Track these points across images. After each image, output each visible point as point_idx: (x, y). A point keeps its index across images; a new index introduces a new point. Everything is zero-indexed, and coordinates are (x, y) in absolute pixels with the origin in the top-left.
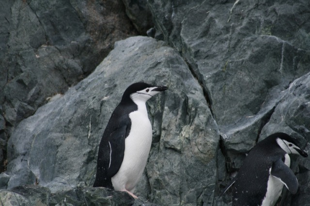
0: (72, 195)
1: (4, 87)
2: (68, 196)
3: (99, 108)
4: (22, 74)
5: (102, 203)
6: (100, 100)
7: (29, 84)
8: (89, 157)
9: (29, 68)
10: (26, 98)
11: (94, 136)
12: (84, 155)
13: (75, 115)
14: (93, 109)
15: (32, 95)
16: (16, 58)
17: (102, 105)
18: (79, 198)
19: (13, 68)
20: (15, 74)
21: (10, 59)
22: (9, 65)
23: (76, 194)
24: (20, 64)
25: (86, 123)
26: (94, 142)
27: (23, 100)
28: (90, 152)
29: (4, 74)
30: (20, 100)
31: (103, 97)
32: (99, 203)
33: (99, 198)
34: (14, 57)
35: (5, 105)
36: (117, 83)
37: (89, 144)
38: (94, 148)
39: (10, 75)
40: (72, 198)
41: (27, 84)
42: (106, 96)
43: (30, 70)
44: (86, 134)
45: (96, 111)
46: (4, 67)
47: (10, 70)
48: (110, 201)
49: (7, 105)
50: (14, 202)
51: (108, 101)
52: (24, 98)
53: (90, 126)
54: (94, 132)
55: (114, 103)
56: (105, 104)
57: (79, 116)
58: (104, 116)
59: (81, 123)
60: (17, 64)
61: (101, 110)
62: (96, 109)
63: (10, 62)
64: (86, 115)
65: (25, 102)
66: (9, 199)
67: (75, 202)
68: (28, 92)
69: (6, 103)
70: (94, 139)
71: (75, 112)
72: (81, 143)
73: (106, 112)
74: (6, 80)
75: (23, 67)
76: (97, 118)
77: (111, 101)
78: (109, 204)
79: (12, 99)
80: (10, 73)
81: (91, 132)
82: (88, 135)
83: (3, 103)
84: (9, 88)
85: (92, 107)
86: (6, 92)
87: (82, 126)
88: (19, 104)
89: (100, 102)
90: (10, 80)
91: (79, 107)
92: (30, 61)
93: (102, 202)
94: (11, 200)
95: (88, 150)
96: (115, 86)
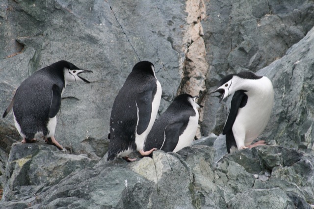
0: (248, 153)
1: (228, 55)
2: (243, 154)
3: (291, 72)
4: (243, 42)
5: (271, 160)
6: (293, 63)
7: (249, 51)
8: (280, 117)
9: (250, 37)
10: (247, 64)
11: (286, 98)
12: (277, 115)
13: (274, 79)
14: (286, 72)
15: (253, 61)
16: (238, 27)
17: (294, 68)
18: (254, 155)
19: (237, 37)
20: (239, 42)
21: (232, 29)
22: (232, 35)
23: (252, 152)
24: (242, 33)
25: (281, 86)
26: (286, 103)
27: (244, 66)
28: (282, 112)
29: (228, 43)
30: (241, 67)
31: (296, 61)
32: (268, 160)
33: (268, 155)
34: (237, 27)
35: (228, 71)
36: (310, 47)
37: (282, 105)
38: (286, 108)
39: (234, 44)
40: (247, 156)
41: (247, 51)
42: (299, 60)
43: (250, 38)
44: (281, 96)
45: (288, 74)
46: (227, 36)
47: (233, 39)
48: (279, 158)
49: (230, 71)
50: (165, 162)
51: (299, 64)
52: (245, 64)
53: (284, 88)
54: (287, 93)
55: (303, 66)
56: (296, 68)
57: (276, 79)
58: (294, 79)
59: (277, 86)
60: (240, 33)
61: (292, 73)
62: (288, 72)
63: (233, 32)
64: (281, 78)
65: (247, 68)
66: (161, 159)
67: (249, 159)
68: (249, 59)
69: (229, 69)
70: (286, 100)
71: (274, 76)
72: (276, 105)
73: (296, 75)
74: (230, 48)
75: (245, 35)
76: (290, 80)
77: (301, 64)
78: (278, 160)
79: (234, 66)
80: (234, 42)
81: (285, 94)
82: (282, 97)
83: (227, 69)
84: (232, 56)
85: (286, 71)
86: (229, 59)
87: (278, 89)
88: (240, 70)
89: (293, 66)
90: (234, 48)
91: (278, 71)
92: (252, 30)
93: (271, 158)
94: (162, 160)
95: (281, 110)
96: (309, 50)
